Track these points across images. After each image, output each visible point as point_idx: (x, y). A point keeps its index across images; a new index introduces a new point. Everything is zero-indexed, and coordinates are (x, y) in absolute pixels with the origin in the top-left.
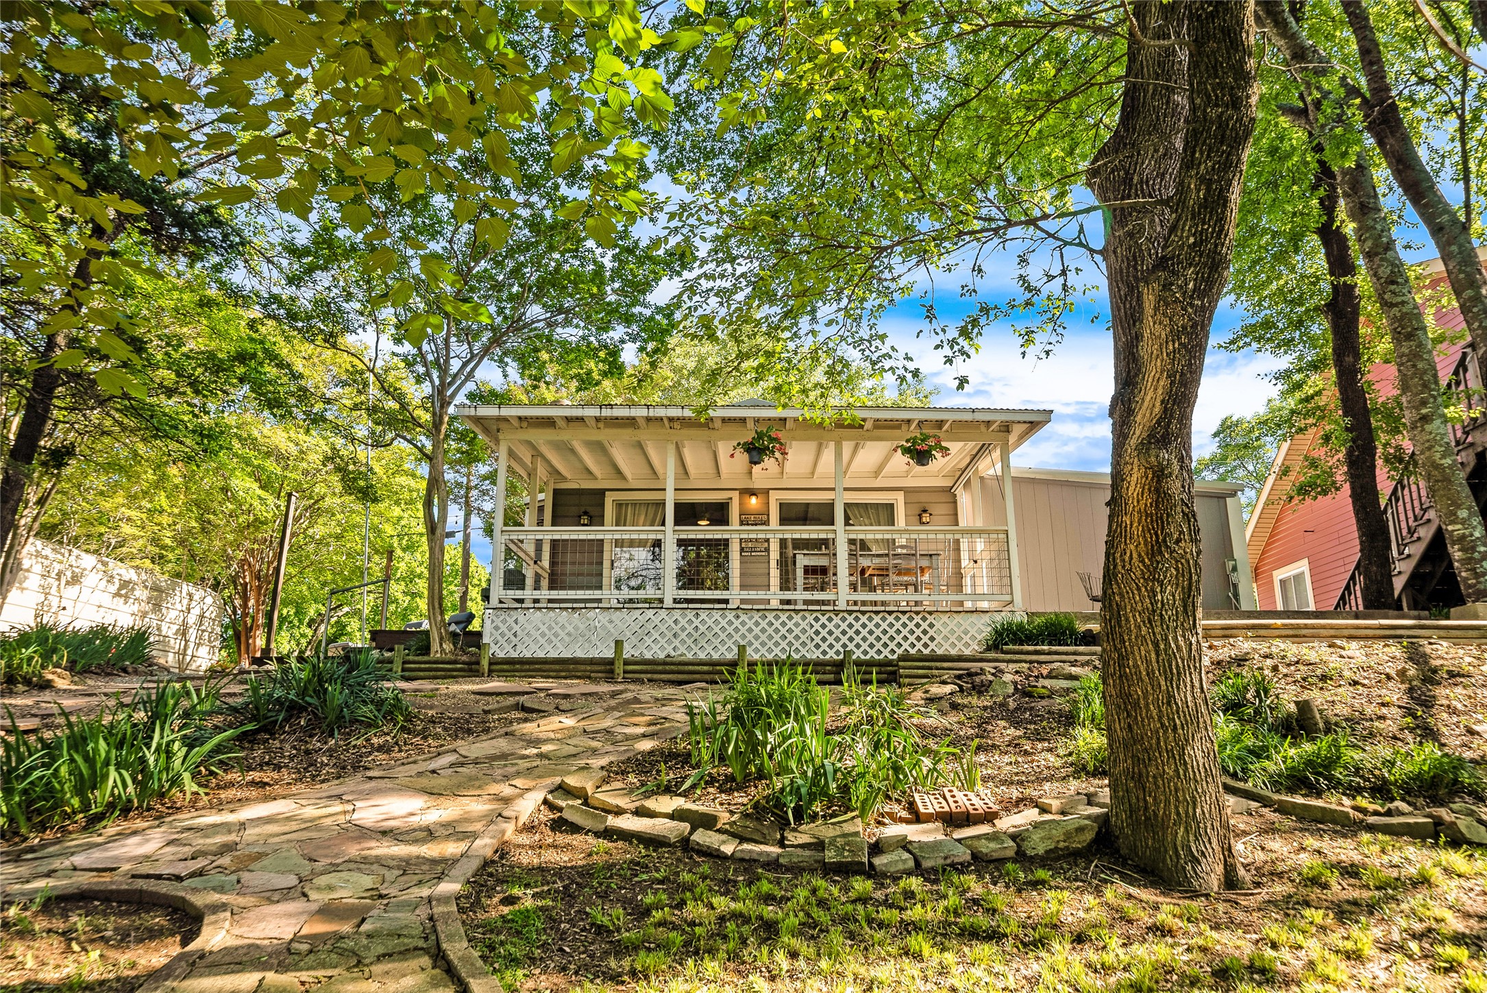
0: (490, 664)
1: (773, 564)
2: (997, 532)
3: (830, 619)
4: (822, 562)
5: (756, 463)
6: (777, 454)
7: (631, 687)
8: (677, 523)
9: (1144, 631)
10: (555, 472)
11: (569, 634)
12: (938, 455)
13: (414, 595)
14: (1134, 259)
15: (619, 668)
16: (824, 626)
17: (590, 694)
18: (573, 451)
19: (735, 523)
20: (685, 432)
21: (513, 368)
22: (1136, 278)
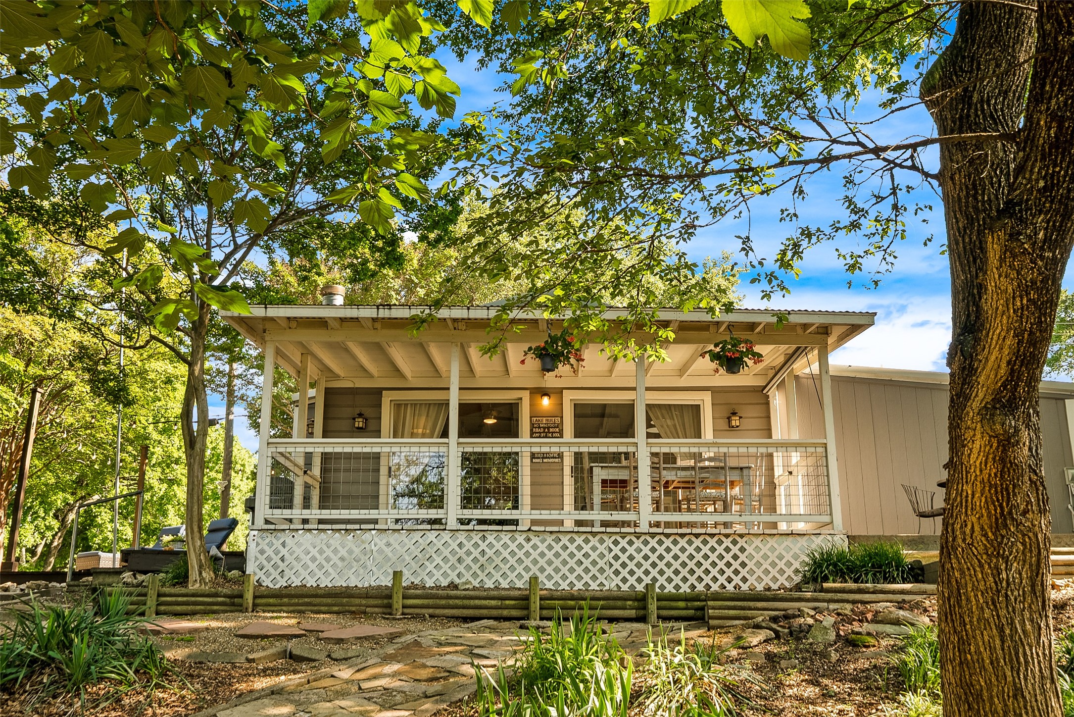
0: (255, 597)
1: (567, 471)
2: (815, 445)
3: (631, 543)
4: (622, 475)
5: (548, 371)
6: (572, 360)
7: (412, 626)
8: (461, 435)
9: (987, 613)
10: (326, 370)
11: (342, 559)
12: (750, 363)
13: (171, 482)
14: (974, 188)
15: (398, 602)
16: (623, 550)
17: (366, 638)
18: (347, 350)
19: (525, 435)
20: (470, 333)
21: (281, 254)
22: (976, 208)
